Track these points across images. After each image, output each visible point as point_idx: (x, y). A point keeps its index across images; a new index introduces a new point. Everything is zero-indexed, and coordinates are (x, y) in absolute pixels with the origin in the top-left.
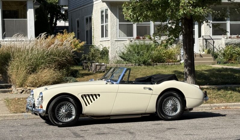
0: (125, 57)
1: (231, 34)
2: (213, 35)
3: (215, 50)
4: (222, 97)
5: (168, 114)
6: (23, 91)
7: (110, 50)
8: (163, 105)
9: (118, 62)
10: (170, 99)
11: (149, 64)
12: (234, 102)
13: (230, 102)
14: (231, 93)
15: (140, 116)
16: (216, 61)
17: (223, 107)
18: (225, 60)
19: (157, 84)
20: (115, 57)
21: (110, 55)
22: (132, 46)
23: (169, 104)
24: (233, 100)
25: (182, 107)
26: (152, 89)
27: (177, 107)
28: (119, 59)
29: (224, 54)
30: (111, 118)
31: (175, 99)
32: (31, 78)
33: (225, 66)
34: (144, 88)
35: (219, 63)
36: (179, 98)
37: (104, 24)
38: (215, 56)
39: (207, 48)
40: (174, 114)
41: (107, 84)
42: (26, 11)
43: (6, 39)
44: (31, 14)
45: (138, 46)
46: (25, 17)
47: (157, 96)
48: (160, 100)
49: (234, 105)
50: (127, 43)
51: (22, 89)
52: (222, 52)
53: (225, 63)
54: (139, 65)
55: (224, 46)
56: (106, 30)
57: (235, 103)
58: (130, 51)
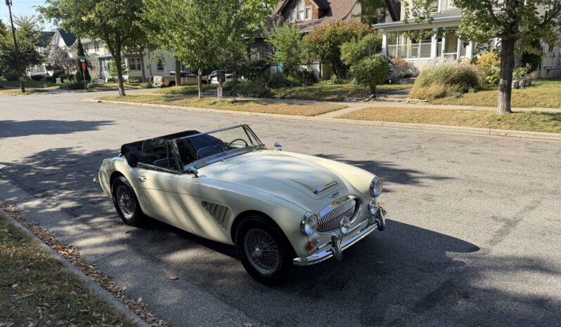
32: (421, 90)
51: (410, 100)
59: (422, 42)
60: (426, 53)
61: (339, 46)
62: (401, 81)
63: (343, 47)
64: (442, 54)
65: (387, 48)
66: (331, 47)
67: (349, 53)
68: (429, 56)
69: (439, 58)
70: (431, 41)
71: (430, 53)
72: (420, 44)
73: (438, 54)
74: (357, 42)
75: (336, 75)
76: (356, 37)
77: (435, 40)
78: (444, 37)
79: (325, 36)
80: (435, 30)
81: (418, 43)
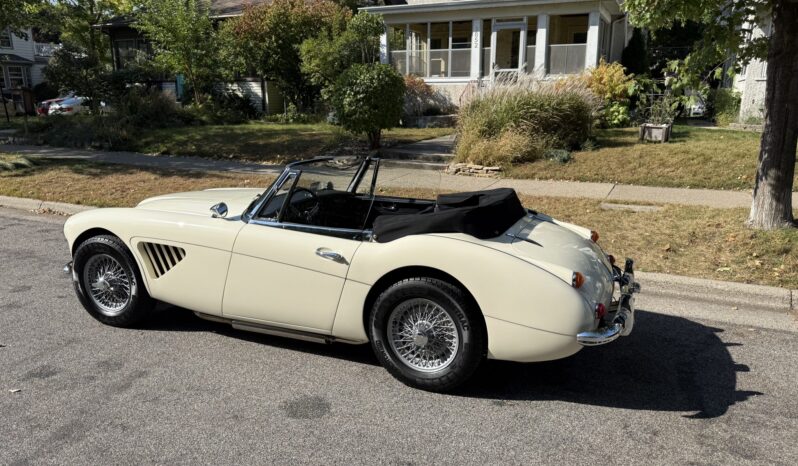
6: (459, 170)
7: (742, 97)
8: (390, 324)
19: (378, 241)
20: (749, 111)
21: (742, 108)
27: (447, 344)
31: (443, 312)
32: (482, 145)
42: (587, 29)
43: (552, 77)
44: (593, 33)
46: (584, 40)
47: (367, 289)
51: (460, 165)
59: (453, 47)
60: (461, 70)
61: (296, 46)
62: (421, 121)
63: (304, 47)
64: (492, 71)
65: (390, 54)
66: (279, 46)
67: (317, 61)
68: (467, 74)
69: (485, 78)
70: (470, 46)
71: (469, 68)
72: (450, 49)
73: (484, 71)
74: (331, 39)
75: (295, 104)
76: (330, 30)
77: (479, 42)
78: (494, 37)
79: (266, 24)
80: (477, 24)
81: (447, 47)
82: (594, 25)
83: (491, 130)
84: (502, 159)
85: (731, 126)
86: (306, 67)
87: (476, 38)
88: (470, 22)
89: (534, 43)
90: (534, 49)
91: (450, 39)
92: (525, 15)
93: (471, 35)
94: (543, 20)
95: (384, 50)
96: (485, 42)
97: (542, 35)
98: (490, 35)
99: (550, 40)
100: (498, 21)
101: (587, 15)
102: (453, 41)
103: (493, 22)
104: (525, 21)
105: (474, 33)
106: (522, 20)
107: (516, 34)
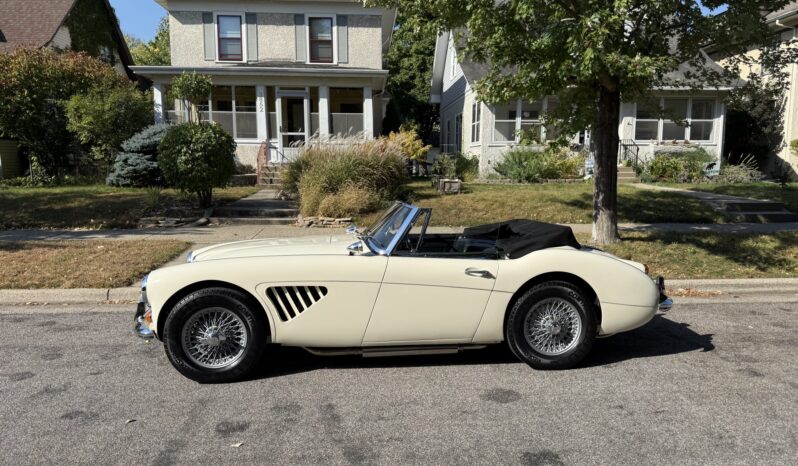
0: (501, 169)
1: (664, 138)
2: (637, 138)
3: (639, 162)
4: (674, 261)
5: (542, 350)
6: (312, 223)
7: (480, 159)
8: (526, 323)
9: (491, 176)
10: (551, 304)
11: (535, 181)
12: (706, 278)
13: (697, 278)
14: (694, 253)
15: (456, 351)
16: (640, 178)
17: (681, 290)
18: (653, 177)
19: (511, 257)
20: (487, 169)
21: (481, 167)
22: (512, 154)
23: (546, 322)
24: (703, 272)
25: (587, 331)
26: (494, 275)
27: (570, 329)
28: (493, 172)
29: (652, 168)
30: (365, 355)
31: (567, 305)
32: (328, 200)
33: (657, 188)
34: (469, 272)
35: (644, 181)
36: (579, 303)
37: (476, 123)
38: (639, 171)
39: (625, 158)
40: (561, 350)
41: (351, 254)
42: (362, 101)
45: (520, 155)
47: (510, 296)
48: (517, 307)
49: (707, 286)
50: (506, 149)
51: (312, 219)
52: (650, 164)
53: (654, 181)
54: (520, 181)
55: (653, 157)
56: (478, 131)
57: (711, 281)
58: (507, 160)
59: (237, 110)
60: (247, 132)
61: (60, 102)
63: (72, 104)
64: (279, 134)
66: (33, 101)
67: (90, 119)
68: (255, 136)
69: (273, 140)
70: (255, 110)
71: (256, 130)
72: (234, 112)
73: (271, 134)
77: (264, 107)
78: (278, 103)
79: (14, 75)
80: (260, 90)
81: (231, 110)
82: (368, 98)
83: (332, 187)
84: (349, 211)
85: (476, 181)
86: (73, 125)
87: (261, 103)
88: (254, 87)
89: (317, 111)
90: (318, 116)
91: (234, 103)
92: (308, 84)
93: (255, 99)
94: (324, 91)
95: (159, 110)
96: (270, 107)
97: (323, 104)
98: (274, 101)
99: (332, 109)
100: (281, 89)
101: (362, 89)
102: (237, 104)
103: (277, 90)
104: (307, 90)
105: (258, 98)
106: (304, 89)
107: (300, 102)
